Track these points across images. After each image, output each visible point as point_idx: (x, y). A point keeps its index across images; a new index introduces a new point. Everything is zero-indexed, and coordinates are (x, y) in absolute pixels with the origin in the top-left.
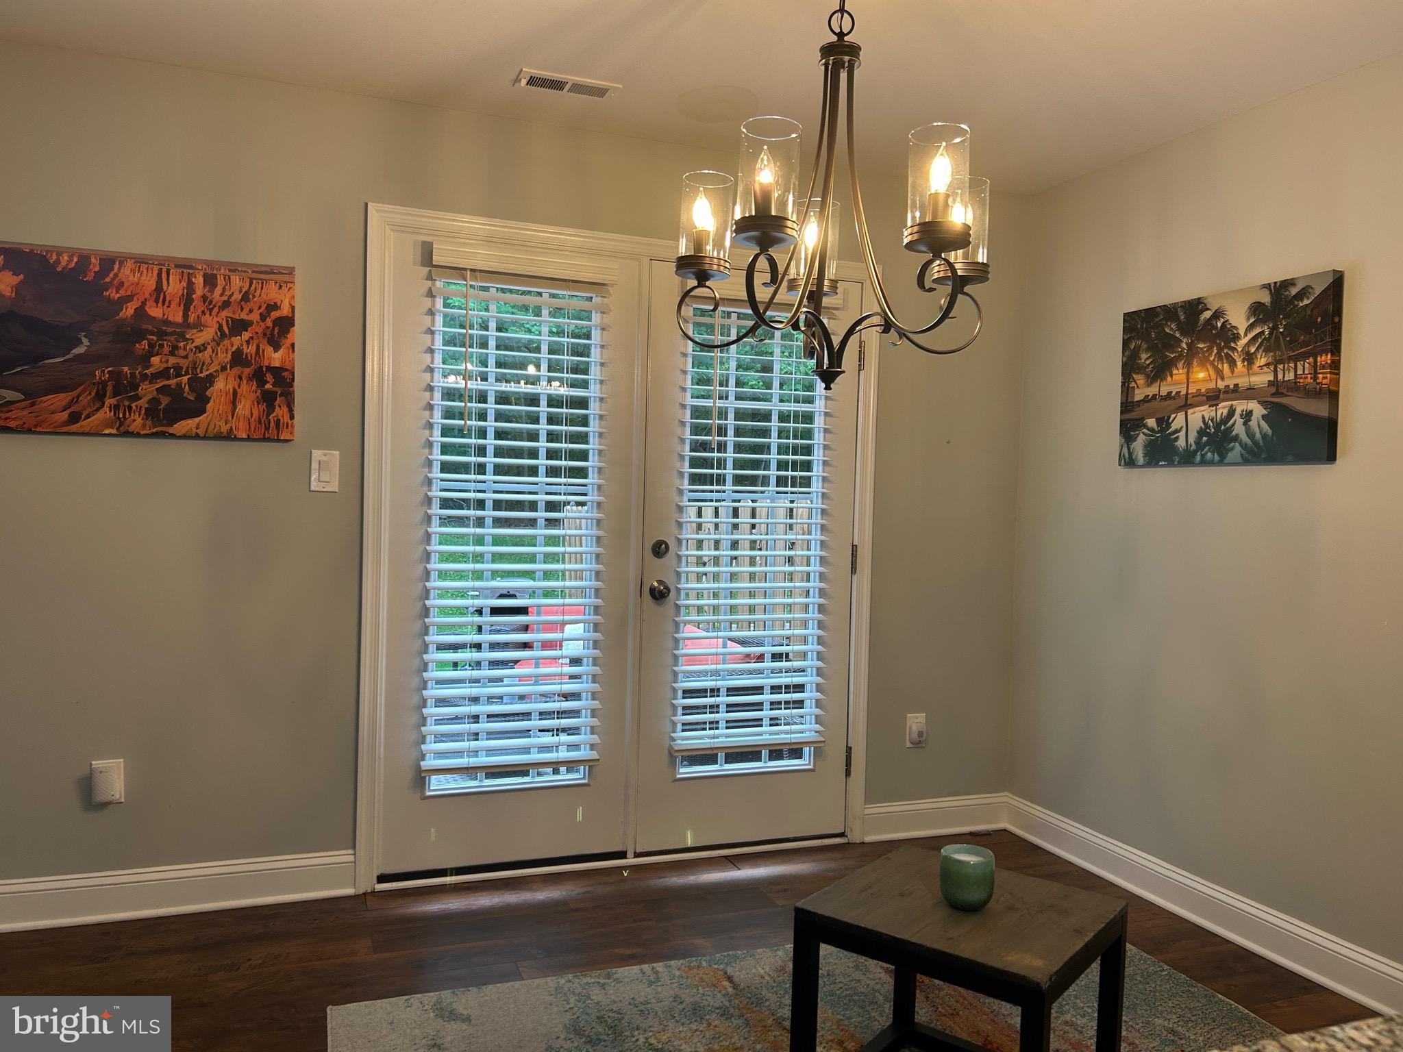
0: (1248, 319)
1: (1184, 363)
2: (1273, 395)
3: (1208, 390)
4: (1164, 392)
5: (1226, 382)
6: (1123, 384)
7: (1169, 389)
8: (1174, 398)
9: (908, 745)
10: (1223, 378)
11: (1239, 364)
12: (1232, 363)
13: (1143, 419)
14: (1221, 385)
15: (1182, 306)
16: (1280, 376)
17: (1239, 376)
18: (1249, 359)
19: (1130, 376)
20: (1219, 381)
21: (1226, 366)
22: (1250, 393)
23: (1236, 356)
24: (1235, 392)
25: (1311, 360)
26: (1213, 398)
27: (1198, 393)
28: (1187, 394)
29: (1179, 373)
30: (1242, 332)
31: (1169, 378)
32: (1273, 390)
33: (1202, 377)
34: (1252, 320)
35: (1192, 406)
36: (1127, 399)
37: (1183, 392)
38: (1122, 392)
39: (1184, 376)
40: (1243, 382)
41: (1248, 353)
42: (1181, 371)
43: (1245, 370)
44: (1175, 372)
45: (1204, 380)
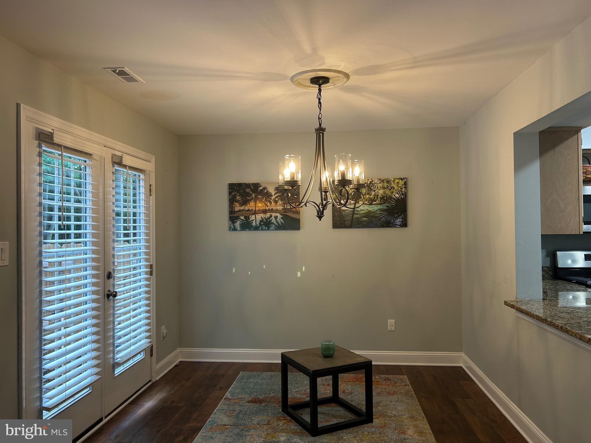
0: (275, 191)
1: (254, 201)
2: (284, 212)
3: (263, 210)
4: (247, 208)
5: (269, 208)
6: (230, 205)
7: (249, 208)
8: (250, 211)
9: (162, 339)
10: (267, 207)
11: (273, 203)
12: (270, 203)
13: (239, 216)
14: (267, 208)
15: (252, 185)
16: (286, 207)
17: (273, 206)
18: (276, 202)
19: (233, 203)
20: (266, 207)
21: (268, 203)
22: (277, 211)
23: (271, 201)
24: (272, 211)
25: (294, 204)
26: (265, 212)
27: (259, 210)
28: (255, 210)
29: (252, 204)
30: (273, 194)
31: (248, 205)
32: (284, 211)
33: (260, 205)
34: (276, 192)
35: (257, 214)
36: (232, 209)
37: (254, 209)
38: (230, 208)
39: (254, 205)
40: (274, 208)
41: (275, 200)
42: (253, 203)
43: (275, 205)
44: (250, 203)
45: (261, 207)
